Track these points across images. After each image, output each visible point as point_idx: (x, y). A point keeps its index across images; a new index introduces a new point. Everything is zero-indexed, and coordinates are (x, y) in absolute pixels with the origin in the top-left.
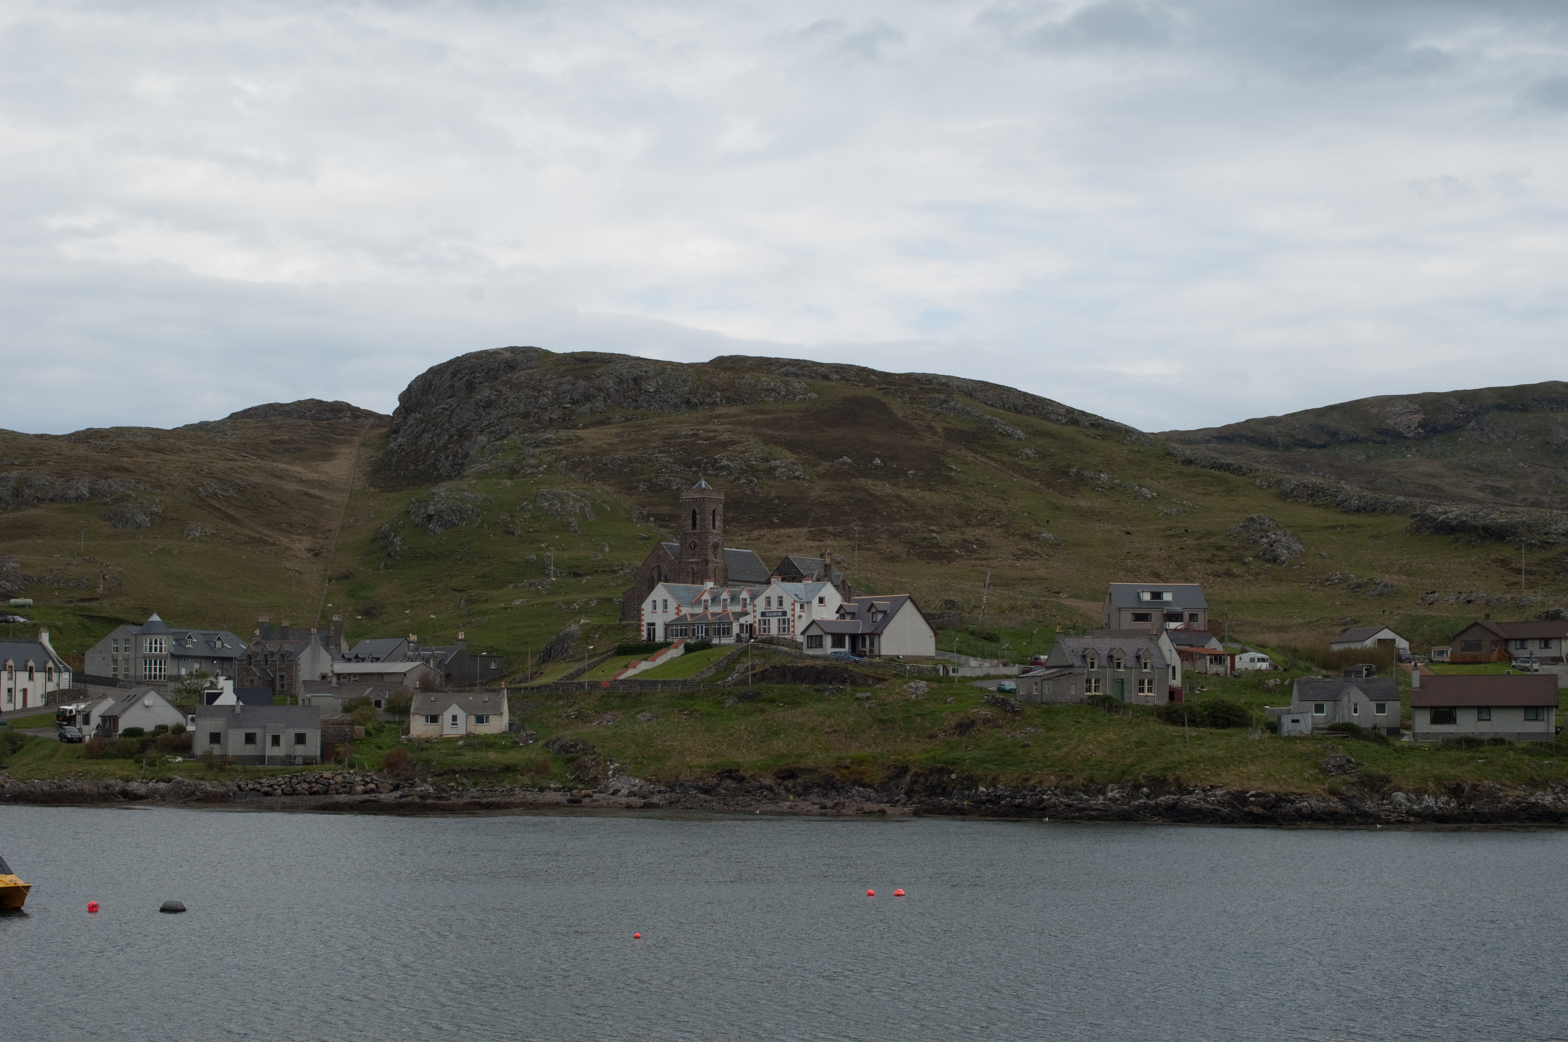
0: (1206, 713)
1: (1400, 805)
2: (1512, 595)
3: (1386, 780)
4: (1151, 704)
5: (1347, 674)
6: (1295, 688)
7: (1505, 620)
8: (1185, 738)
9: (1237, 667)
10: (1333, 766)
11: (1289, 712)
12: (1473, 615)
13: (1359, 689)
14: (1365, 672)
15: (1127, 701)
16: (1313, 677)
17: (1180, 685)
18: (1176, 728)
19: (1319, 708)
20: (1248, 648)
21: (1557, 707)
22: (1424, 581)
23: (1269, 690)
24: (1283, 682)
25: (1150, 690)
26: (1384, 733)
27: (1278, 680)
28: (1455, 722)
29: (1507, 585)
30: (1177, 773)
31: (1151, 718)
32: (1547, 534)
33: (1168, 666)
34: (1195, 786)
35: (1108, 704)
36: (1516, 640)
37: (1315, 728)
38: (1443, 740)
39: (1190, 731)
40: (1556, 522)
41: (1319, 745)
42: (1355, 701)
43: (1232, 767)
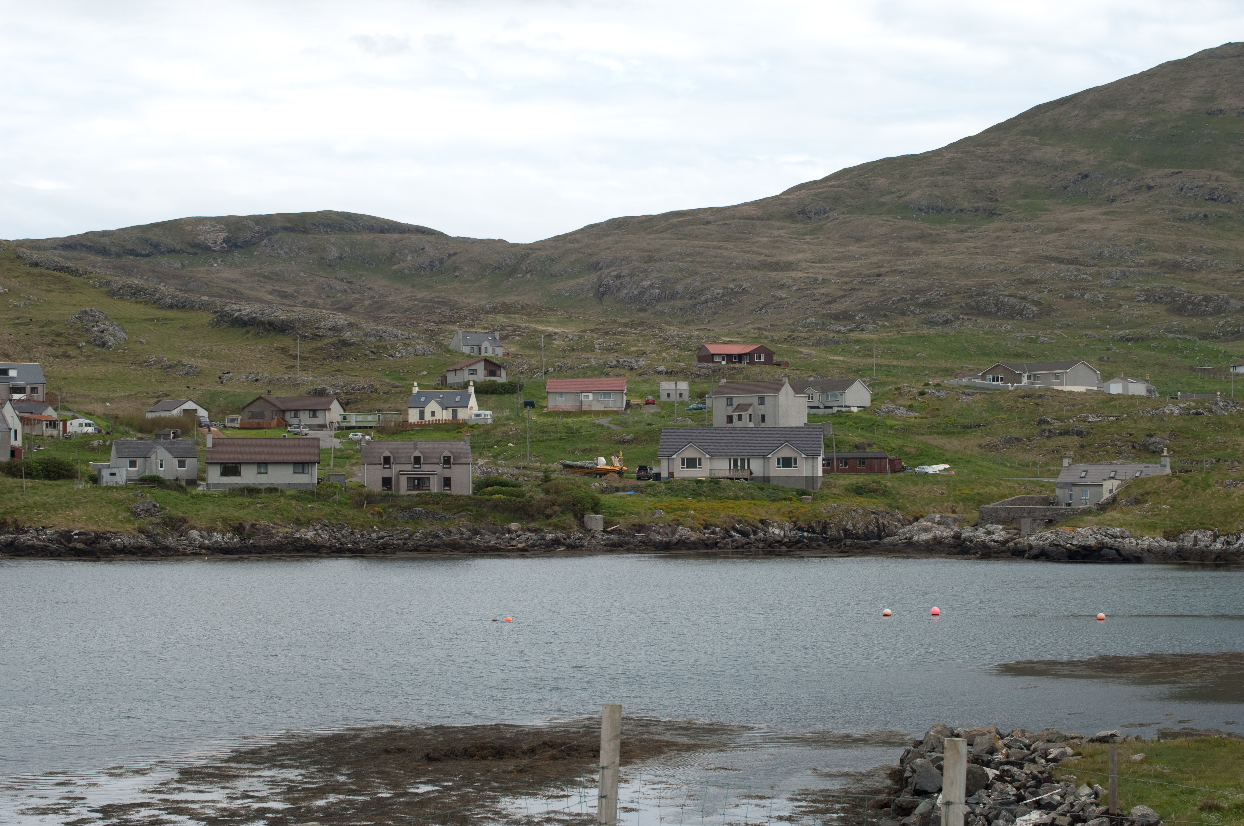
0: (40, 468)
1: (195, 540)
2: (289, 376)
3: (184, 521)
5: (158, 436)
6: (114, 446)
7: (283, 395)
8: (22, 488)
9: (68, 430)
10: (142, 510)
11: (109, 467)
12: (259, 391)
13: (165, 448)
14: (172, 435)
16: (129, 439)
17: (20, 445)
18: (15, 480)
19: (133, 464)
20: (78, 415)
21: (319, 463)
22: (221, 364)
23: (93, 449)
24: (104, 443)
26: (183, 483)
27: (101, 441)
28: (240, 475)
29: (286, 368)
30: (15, 516)
32: (317, 328)
33: (10, 429)
34: (30, 527)
36: (291, 411)
37: (129, 480)
38: (230, 489)
39: (26, 482)
40: (325, 320)
41: (131, 494)
42: (161, 458)
43: (60, 511)
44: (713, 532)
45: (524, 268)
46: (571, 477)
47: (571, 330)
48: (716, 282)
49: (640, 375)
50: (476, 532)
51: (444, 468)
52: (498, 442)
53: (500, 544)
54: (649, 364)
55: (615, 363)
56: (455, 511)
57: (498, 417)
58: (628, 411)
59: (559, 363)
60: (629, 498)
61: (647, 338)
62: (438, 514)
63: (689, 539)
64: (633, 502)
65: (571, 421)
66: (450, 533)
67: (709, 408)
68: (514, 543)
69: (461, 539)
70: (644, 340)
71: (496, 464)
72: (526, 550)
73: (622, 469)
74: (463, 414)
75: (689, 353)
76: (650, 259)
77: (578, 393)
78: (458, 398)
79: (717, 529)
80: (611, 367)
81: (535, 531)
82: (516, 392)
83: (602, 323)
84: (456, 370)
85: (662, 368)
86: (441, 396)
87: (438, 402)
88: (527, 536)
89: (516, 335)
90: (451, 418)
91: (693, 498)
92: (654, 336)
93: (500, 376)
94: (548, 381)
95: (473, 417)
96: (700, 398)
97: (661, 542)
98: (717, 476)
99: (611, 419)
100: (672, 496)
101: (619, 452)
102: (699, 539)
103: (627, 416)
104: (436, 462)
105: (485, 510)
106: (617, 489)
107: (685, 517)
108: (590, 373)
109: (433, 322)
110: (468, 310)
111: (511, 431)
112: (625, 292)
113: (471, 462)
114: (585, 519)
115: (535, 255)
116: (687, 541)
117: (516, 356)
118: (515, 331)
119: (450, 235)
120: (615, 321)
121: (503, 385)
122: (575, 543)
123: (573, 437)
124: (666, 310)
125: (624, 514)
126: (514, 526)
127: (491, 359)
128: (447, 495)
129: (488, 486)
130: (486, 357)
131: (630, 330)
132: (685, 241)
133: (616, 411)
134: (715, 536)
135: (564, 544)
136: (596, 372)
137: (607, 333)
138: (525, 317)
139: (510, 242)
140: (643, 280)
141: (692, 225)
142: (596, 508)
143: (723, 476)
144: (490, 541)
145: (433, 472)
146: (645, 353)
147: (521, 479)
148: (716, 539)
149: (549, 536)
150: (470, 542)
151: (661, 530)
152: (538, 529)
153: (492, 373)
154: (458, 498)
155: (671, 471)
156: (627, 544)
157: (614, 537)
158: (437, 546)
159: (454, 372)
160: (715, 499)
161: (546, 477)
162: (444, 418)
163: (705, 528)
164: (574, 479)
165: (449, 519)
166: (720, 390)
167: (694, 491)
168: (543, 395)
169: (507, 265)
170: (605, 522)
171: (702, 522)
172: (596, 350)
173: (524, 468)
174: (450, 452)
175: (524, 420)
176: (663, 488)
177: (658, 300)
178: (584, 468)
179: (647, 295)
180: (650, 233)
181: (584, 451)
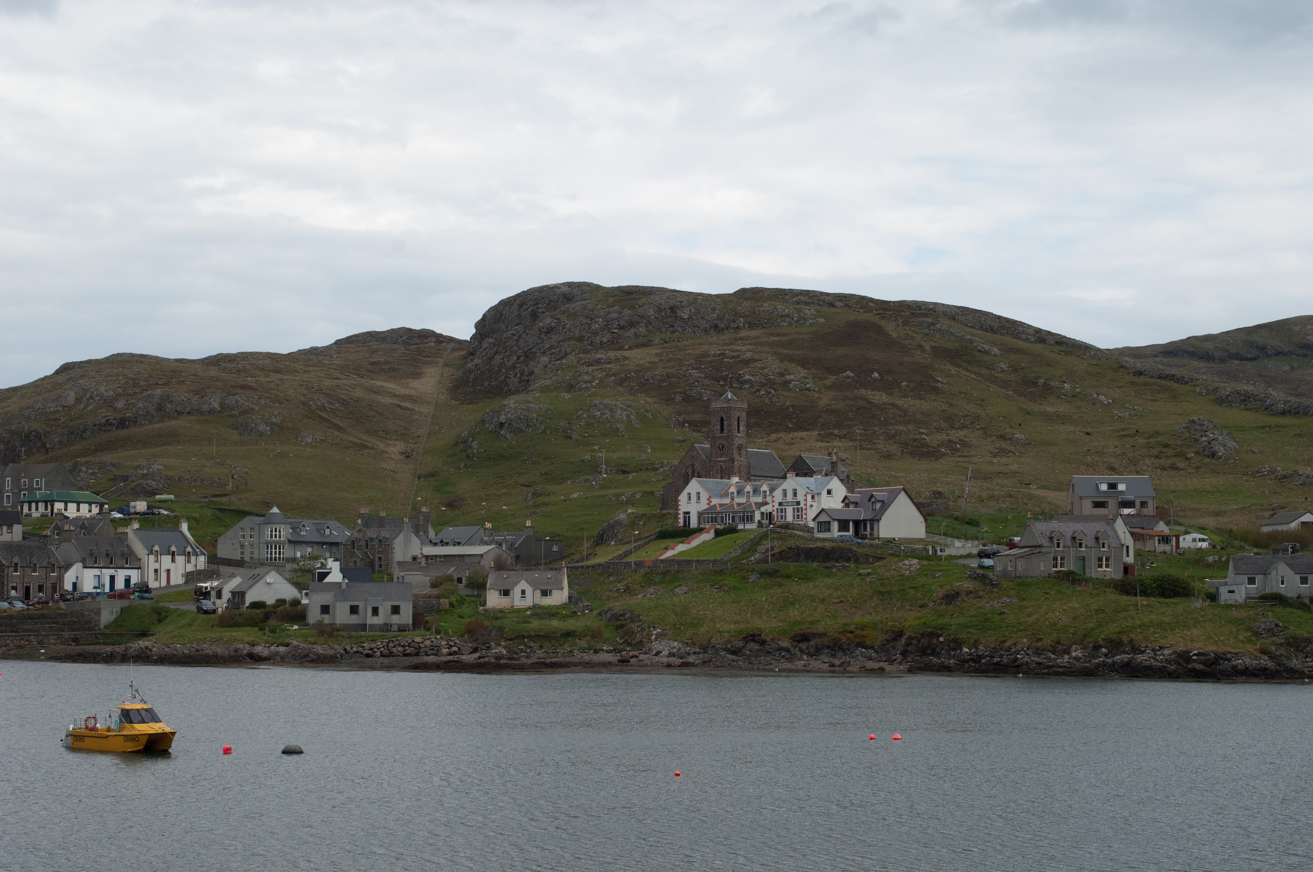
0: (1155, 585)
3: (1309, 641)
4: (1108, 578)
5: (1276, 551)
6: (1230, 562)
8: (1137, 606)
9: (1181, 546)
10: (1264, 630)
11: (1226, 584)
13: (1286, 564)
14: (1290, 550)
15: (1088, 575)
17: (1132, 562)
18: (1130, 598)
19: (1252, 581)
20: (1190, 530)
23: (1208, 566)
24: (1220, 559)
25: (1107, 566)
26: (1307, 601)
27: (1216, 557)
30: (1131, 636)
31: (1108, 590)
33: (1123, 545)
34: (1146, 647)
35: (1071, 578)
37: (1248, 598)
39: (1141, 600)
41: (1251, 612)
42: (1282, 575)
43: (1177, 630)
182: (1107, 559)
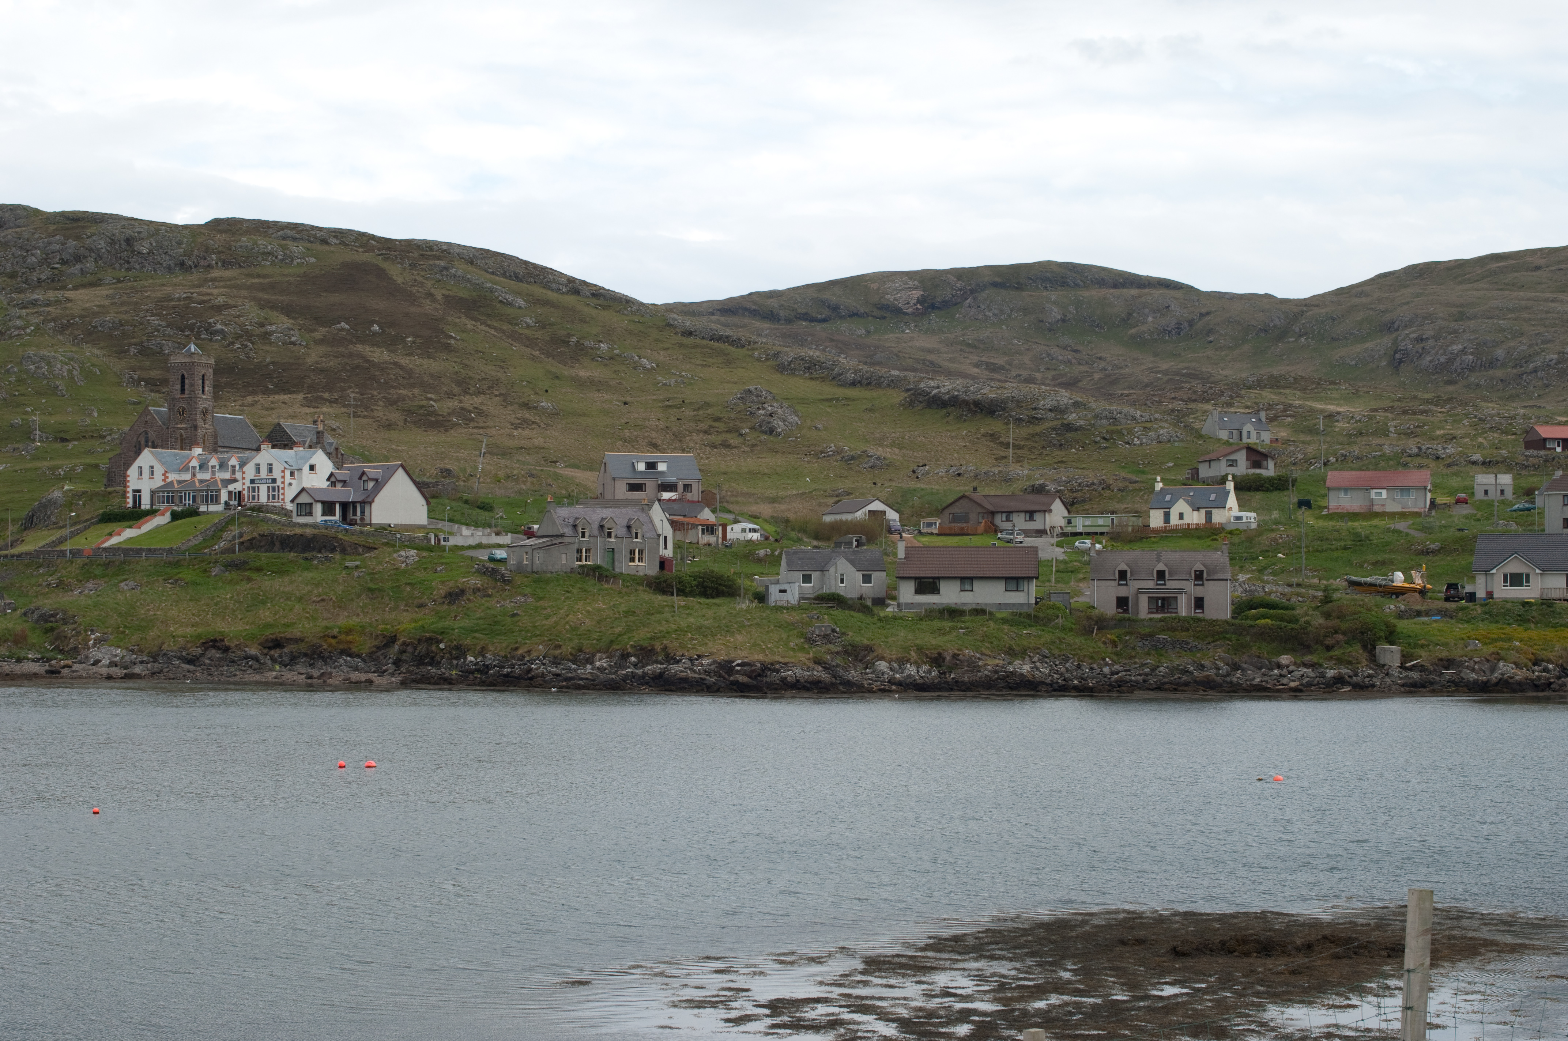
0: (695, 583)
2: (1000, 469)
3: (869, 649)
4: (641, 574)
5: (838, 545)
6: (784, 556)
7: (992, 493)
8: (674, 607)
9: (728, 537)
10: (818, 636)
11: (778, 582)
12: (961, 488)
13: (847, 559)
14: (855, 543)
15: (617, 570)
16: (803, 547)
17: (671, 555)
18: (665, 597)
19: (807, 579)
20: (740, 519)
21: (1037, 578)
22: (916, 454)
23: (759, 560)
24: (773, 553)
25: (640, 560)
26: (869, 603)
27: (768, 550)
28: (939, 593)
29: (996, 459)
30: (665, 642)
31: (641, 588)
32: (1035, 409)
33: (659, 536)
34: (683, 655)
35: (598, 574)
36: (1002, 512)
37: (802, 598)
38: (926, 610)
39: (678, 601)
40: (1044, 398)
41: (804, 615)
42: (842, 572)
43: (719, 636)
44: (1546, 670)
45: (1297, 330)
46: (1358, 597)
47: (1358, 409)
48: (1549, 345)
49: (1449, 466)
50: (1236, 667)
51: (1195, 585)
52: (1264, 553)
53: (1267, 682)
54: (1461, 452)
55: (1415, 450)
56: (1210, 639)
57: (1264, 520)
58: (1433, 513)
59: (1343, 451)
60: (1434, 625)
61: (1457, 418)
62: (1187, 643)
63: (1512, 678)
64: (1439, 630)
65: (1358, 526)
66: (1203, 667)
67: (1539, 508)
68: (1285, 681)
69: (1217, 675)
70: (1454, 421)
71: (1262, 581)
72: (1301, 691)
73: (1425, 587)
74: (1218, 517)
75: (1513, 437)
76: (1461, 317)
77: (1368, 489)
78: (1213, 497)
79: (1551, 666)
80: (1410, 456)
81: (1312, 666)
82: (1288, 489)
83: (1399, 400)
84: (1210, 461)
85: (1477, 457)
86: (1192, 494)
87: (1187, 502)
88: (1302, 673)
89: (1287, 416)
90: (1204, 521)
91: (1519, 625)
92: (1467, 416)
93: (1267, 468)
94: (1329, 474)
95: (1232, 521)
96: (1528, 495)
97: (1476, 682)
98: (1550, 596)
99: (1410, 522)
100: (1491, 622)
101: (1421, 565)
102: (1527, 679)
103: (1432, 519)
104: (1184, 577)
105: (1248, 638)
106: (1419, 613)
107: (1508, 649)
108: (1382, 464)
109: (1181, 400)
110: (1225, 385)
111: (1282, 538)
112: (1428, 358)
113: (1229, 578)
114: (1377, 651)
115: (1311, 313)
116: (1511, 681)
117: (1287, 442)
118: (1285, 410)
119: (1201, 289)
120: (1416, 397)
121: (1270, 480)
122: (1363, 681)
123: (1362, 545)
124: (1482, 382)
125: (1428, 646)
126: (1285, 659)
127: (1255, 447)
128: (1199, 620)
129: (1251, 609)
130: (1248, 444)
131: (1435, 409)
132: (1507, 292)
133: (1417, 513)
134: (1548, 675)
135: (1349, 684)
136: (1391, 463)
137: (1405, 412)
138: (1298, 393)
139: (1279, 296)
140: (1452, 343)
141: (1516, 271)
142: (1391, 637)
143: (1558, 597)
144: (1254, 679)
145: (1181, 591)
146: (1455, 438)
147: (1294, 599)
148: (1549, 678)
149: (1330, 673)
150: (1228, 679)
151: (1476, 666)
152: (1316, 664)
153: (1257, 465)
154: (1213, 623)
155: (1489, 590)
156: (1432, 683)
157: (1415, 675)
158: (1186, 684)
159: (1207, 464)
160: (1547, 626)
161: (1326, 597)
162: (1195, 522)
163: (1534, 664)
164: (1362, 600)
165: (1202, 649)
166: (1555, 486)
167: (1519, 616)
168: (1323, 492)
169: (1275, 326)
170: (1403, 656)
171: (1531, 656)
172: (1391, 435)
173: (1298, 585)
174: (1203, 565)
175: (1298, 524)
176: (1479, 611)
177: (1472, 369)
178: (1375, 585)
179: (1457, 363)
180: (1461, 283)
181: (1375, 564)
182: (641, 552)
